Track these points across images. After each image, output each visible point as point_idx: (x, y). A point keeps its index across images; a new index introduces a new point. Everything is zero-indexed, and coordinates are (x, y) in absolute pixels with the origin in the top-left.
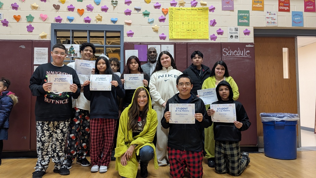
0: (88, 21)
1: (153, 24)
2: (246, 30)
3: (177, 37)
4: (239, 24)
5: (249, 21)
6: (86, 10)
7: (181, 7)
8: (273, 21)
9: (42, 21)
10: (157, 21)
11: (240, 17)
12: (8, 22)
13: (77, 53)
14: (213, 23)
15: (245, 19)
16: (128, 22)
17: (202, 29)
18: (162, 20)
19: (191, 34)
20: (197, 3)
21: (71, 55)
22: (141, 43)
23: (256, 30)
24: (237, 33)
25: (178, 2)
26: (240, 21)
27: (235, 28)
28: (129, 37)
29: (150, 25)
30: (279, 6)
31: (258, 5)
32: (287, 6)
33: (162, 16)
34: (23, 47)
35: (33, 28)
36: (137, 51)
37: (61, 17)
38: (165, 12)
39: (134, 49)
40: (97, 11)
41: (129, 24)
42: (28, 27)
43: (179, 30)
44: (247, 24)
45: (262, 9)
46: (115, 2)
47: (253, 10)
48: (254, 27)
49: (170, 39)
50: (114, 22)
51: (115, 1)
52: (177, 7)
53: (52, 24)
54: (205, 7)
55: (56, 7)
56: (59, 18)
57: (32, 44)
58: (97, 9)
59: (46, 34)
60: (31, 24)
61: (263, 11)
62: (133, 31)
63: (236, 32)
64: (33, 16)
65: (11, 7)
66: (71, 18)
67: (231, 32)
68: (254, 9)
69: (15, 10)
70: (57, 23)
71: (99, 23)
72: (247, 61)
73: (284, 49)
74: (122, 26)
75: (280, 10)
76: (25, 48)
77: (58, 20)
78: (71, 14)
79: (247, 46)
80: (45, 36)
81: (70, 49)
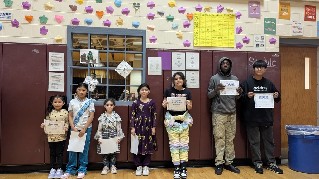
0: (107, 24)
1: (177, 30)
2: (273, 39)
3: (202, 44)
4: (266, 32)
5: (275, 29)
6: (105, 13)
7: (207, 13)
8: (299, 30)
9: (57, 23)
10: (181, 26)
11: (266, 25)
12: (18, 23)
13: (96, 59)
14: (239, 31)
15: (272, 27)
16: (150, 27)
17: (228, 37)
18: (187, 26)
19: (216, 42)
20: (223, 9)
21: (90, 62)
22: (164, 50)
23: (281, 39)
24: (263, 42)
25: (204, 7)
26: (267, 29)
27: (262, 37)
28: (151, 42)
29: (174, 30)
30: (305, 15)
31: (285, 13)
32: (313, 16)
33: (186, 22)
34: (37, 51)
35: (47, 31)
36: (160, 58)
37: (78, 19)
38: (190, 17)
39: (157, 57)
40: (117, 14)
41: (152, 29)
42: (41, 29)
43: (204, 37)
44: (274, 33)
45: (288, 18)
46: (137, 5)
47: (279, 18)
48: (280, 36)
49: (194, 46)
50: (136, 26)
51: (137, 3)
52: (203, 12)
53: (68, 26)
54: (231, 13)
55: (72, 8)
56: (76, 21)
57: (46, 49)
58: (118, 11)
59: (61, 37)
60: (46, 26)
61: (289, 19)
62: (156, 37)
63: (262, 40)
64: (46, 17)
65: (21, 6)
66: (89, 21)
67: (257, 40)
68: (281, 17)
69: (26, 9)
70: (74, 25)
71: (120, 27)
72: (273, 71)
73: (306, 59)
74: (145, 31)
75: (306, 19)
76: (38, 52)
77: (75, 22)
78: (89, 17)
79: (273, 56)
80: (60, 40)
81: (88, 55)
